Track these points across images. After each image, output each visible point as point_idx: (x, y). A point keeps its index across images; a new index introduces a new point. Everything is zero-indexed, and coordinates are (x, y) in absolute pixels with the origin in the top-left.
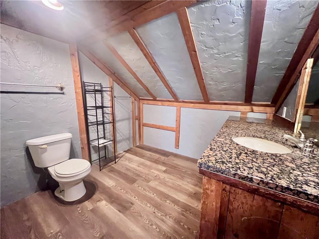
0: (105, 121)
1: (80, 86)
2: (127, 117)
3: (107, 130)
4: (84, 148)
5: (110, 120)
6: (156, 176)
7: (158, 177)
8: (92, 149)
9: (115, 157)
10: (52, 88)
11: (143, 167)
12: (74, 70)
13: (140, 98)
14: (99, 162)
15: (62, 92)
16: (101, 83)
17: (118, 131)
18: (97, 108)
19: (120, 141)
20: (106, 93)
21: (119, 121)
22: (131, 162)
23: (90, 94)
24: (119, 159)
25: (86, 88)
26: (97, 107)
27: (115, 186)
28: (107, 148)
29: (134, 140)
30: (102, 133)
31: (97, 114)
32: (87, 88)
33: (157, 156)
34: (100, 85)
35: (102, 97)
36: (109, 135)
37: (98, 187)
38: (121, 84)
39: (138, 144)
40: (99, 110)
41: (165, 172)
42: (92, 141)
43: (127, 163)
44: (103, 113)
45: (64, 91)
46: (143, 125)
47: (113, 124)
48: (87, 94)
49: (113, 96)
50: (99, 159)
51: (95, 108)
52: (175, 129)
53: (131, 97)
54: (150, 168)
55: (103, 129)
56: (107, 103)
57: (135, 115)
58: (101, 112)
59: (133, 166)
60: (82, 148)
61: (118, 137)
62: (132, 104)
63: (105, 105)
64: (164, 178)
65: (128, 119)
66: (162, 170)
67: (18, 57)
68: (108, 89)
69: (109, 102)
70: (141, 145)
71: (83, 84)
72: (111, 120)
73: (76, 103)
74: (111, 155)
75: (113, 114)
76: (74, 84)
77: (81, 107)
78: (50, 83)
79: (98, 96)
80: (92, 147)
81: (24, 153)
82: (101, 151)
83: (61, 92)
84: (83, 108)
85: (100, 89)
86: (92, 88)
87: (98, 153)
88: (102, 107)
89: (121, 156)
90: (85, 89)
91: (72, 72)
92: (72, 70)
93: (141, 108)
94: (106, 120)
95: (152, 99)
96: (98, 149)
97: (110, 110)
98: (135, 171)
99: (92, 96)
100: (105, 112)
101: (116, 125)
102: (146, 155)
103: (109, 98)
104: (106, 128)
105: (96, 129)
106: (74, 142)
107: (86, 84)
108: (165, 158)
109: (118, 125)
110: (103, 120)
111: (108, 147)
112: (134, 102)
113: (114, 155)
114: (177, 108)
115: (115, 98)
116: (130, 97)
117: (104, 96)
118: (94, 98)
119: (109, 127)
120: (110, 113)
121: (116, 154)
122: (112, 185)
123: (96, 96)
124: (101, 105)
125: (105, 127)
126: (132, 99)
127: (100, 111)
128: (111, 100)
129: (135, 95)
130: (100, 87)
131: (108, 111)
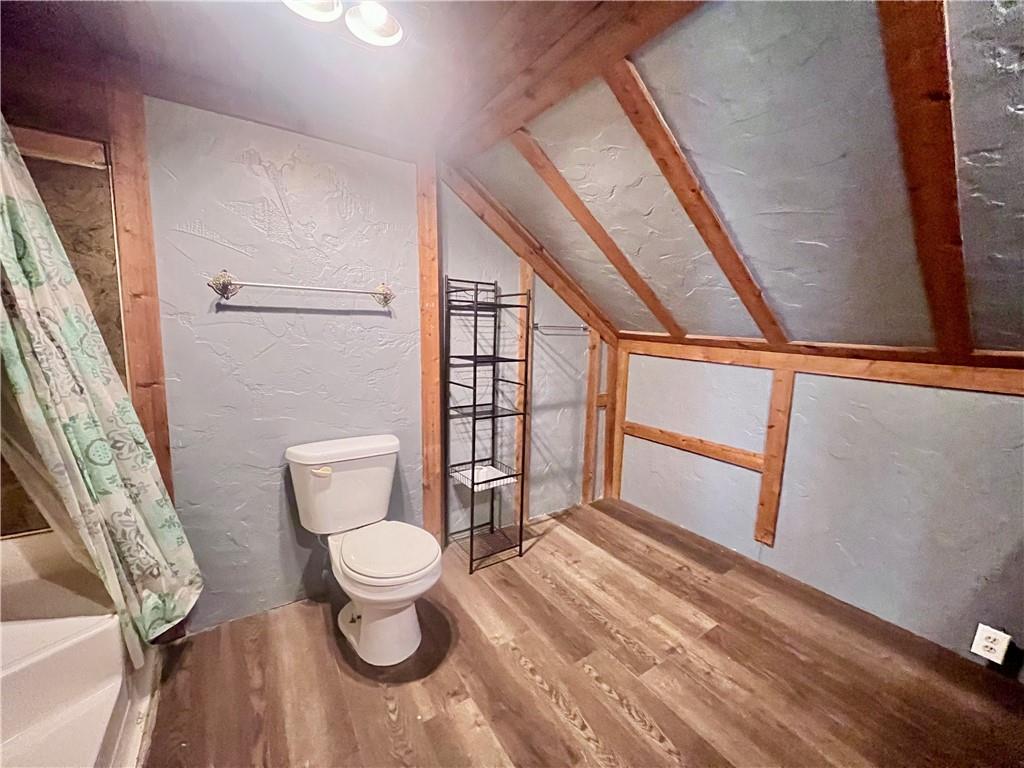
0: (500, 405)
1: (437, 291)
2: (571, 396)
3: (502, 436)
4: (432, 487)
5: (516, 405)
6: (673, 650)
7: (682, 660)
8: (452, 492)
9: (522, 533)
10: (362, 298)
11: (621, 595)
12: (423, 244)
13: (621, 331)
14: (469, 540)
15: (386, 309)
16: (496, 282)
17: (538, 444)
18: (477, 360)
19: (542, 479)
20: (509, 313)
21: (545, 407)
22: (576, 562)
23: (463, 317)
24: (533, 540)
25: (452, 298)
26: (479, 359)
27: (514, 649)
28: (497, 497)
29: (588, 481)
30: (489, 444)
31: (477, 380)
32: (454, 298)
33: (674, 559)
34: (492, 287)
35: (497, 328)
36: (508, 452)
37: (458, 635)
38: (559, 283)
39: (601, 497)
40: (486, 368)
41: (710, 638)
42: (457, 468)
43: (560, 562)
44: (495, 380)
45: (393, 304)
46: (622, 429)
47: (525, 418)
48: (452, 317)
49: (531, 325)
50: (472, 529)
51: (472, 362)
52: (761, 461)
53: (590, 328)
54: (647, 603)
55: (490, 432)
56: (511, 348)
57: (599, 391)
58: (490, 374)
59: (583, 580)
60: (426, 488)
61: (537, 465)
62: (591, 353)
63: (504, 353)
64: (707, 670)
65: (574, 404)
66: (701, 630)
67: (290, 213)
68: (517, 301)
69: (518, 342)
70: (613, 500)
71: (445, 287)
72: (519, 404)
73: (419, 343)
74: (507, 521)
75: (526, 384)
76: (418, 285)
77: (433, 358)
78: (358, 283)
79: (486, 323)
80: (456, 487)
81: (278, 482)
82: (478, 504)
83: (383, 309)
84: (438, 361)
85: (493, 301)
86: (469, 296)
87: (469, 509)
88: (494, 360)
89: (541, 532)
90: (450, 301)
91: (417, 247)
92: (417, 241)
93: (622, 367)
94: (502, 404)
95: (667, 334)
96: (471, 498)
97: (517, 371)
98: (587, 604)
99: (467, 322)
100: (500, 378)
101: (533, 423)
102: (629, 547)
103: (519, 330)
104: (499, 430)
105: (471, 430)
106: (404, 465)
107: (453, 284)
108: (710, 574)
109: (537, 421)
110: (493, 403)
111: (500, 493)
112: (598, 345)
113: (518, 523)
114: (775, 375)
115: (536, 332)
116: (585, 329)
117: (502, 324)
118: (473, 329)
119: (509, 426)
120: (517, 381)
121: (525, 522)
122: (502, 642)
123: (479, 324)
124: (490, 352)
125: (499, 425)
126: (590, 337)
127: (485, 371)
128: (525, 336)
129: (605, 322)
130: (492, 295)
131: (511, 371)
